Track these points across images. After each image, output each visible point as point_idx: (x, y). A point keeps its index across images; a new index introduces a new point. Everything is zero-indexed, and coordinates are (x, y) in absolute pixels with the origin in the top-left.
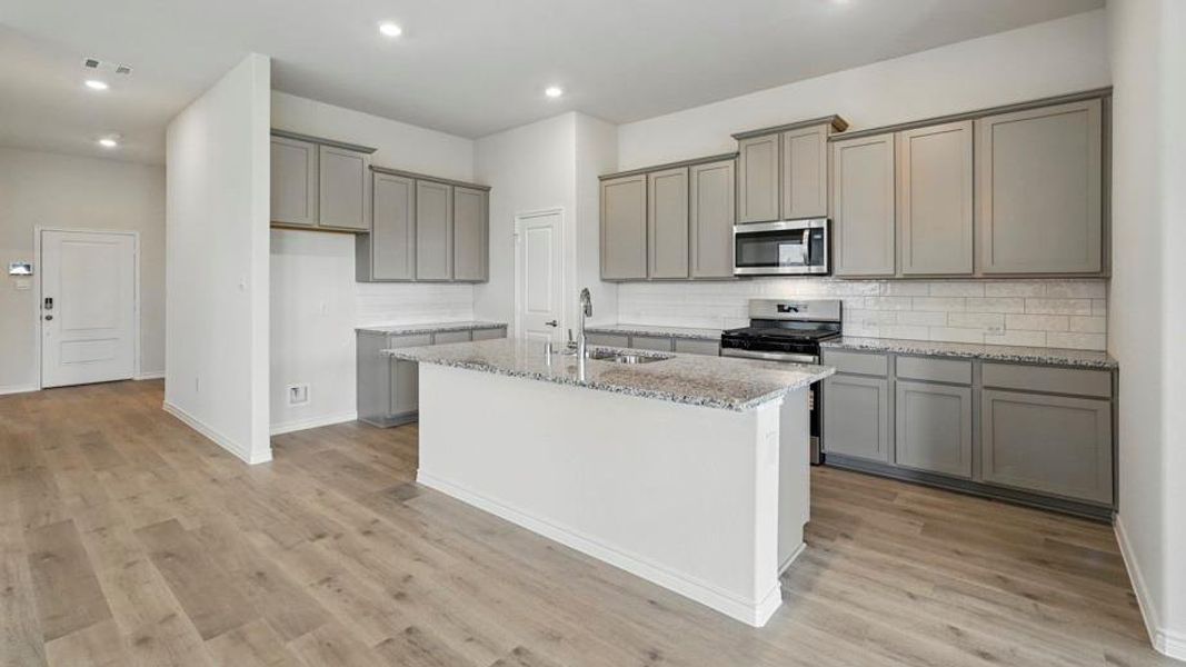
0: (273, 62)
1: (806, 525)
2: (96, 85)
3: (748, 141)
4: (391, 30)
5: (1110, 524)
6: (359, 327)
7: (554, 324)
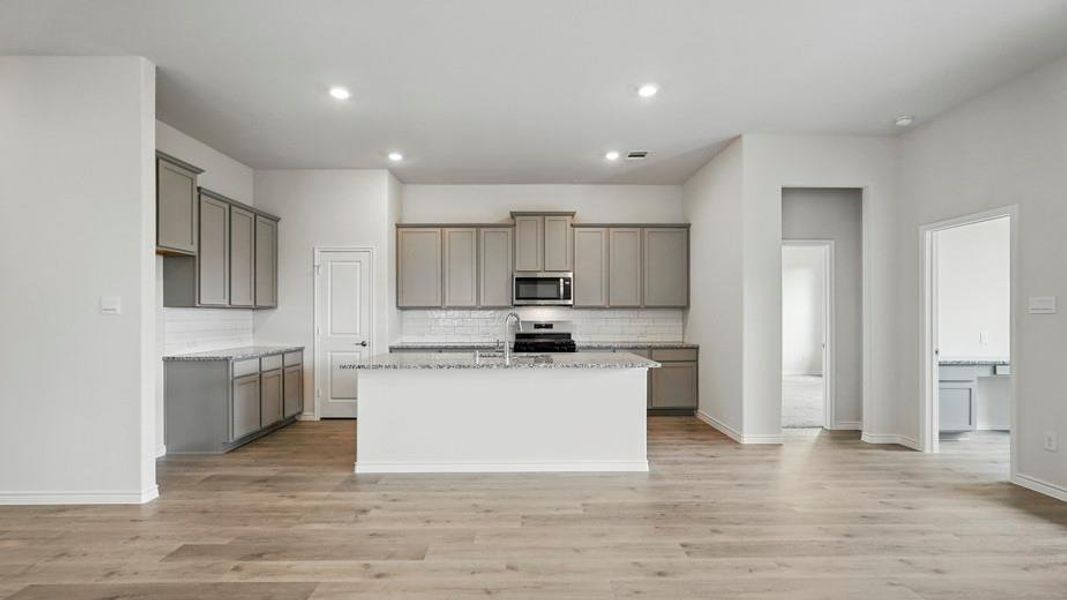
0: (156, 71)
3: (521, 218)
4: (339, 93)
5: (693, 415)
6: (166, 354)
7: (364, 344)
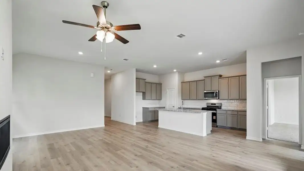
0: (136, 69)
1: (211, 131)
2: (109, 72)
3: (207, 78)
4: (155, 66)
6: (143, 107)
7: (174, 107)
